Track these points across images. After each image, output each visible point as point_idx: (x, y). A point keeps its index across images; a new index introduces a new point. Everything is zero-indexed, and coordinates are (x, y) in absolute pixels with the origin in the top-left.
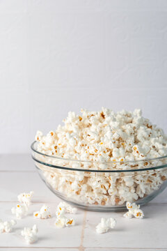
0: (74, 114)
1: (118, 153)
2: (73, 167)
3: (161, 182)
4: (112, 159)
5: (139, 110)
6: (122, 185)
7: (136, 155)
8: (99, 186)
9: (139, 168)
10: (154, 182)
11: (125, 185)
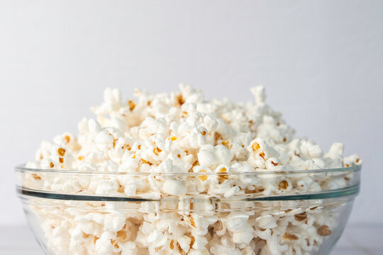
0: (116, 92)
1: (213, 155)
2: (99, 193)
3: (319, 239)
4: (196, 169)
5: (259, 89)
6: (224, 241)
7: (258, 162)
8: (164, 242)
9: (266, 194)
10: (301, 241)
11: (230, 243)
